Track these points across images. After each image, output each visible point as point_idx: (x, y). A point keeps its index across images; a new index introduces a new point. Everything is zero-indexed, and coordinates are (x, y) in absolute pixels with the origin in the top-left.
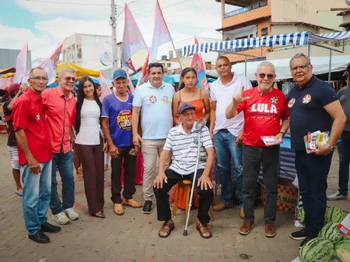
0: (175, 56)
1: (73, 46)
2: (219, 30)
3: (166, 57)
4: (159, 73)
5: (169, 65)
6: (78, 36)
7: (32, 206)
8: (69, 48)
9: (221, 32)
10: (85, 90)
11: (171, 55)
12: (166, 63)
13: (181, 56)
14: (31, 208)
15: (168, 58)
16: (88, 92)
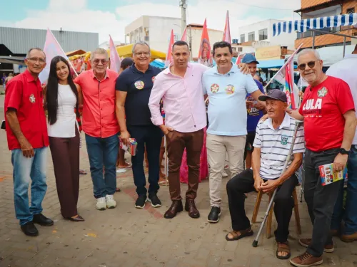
0: (246, 40)
1: (141, 28)
2: (297, 11)
3: (237, 40)
4: (226, 55)
5: (241, 49)
6: (146, 19)
7: (20, 194)
8: (136, 31)
9: (300, 13)
10: (58, 72)
11: (243, 39)
12: (237, 47)
13: (253, 41)
14: (19, 196)
15: (239, 42)
16: (61, 74)
